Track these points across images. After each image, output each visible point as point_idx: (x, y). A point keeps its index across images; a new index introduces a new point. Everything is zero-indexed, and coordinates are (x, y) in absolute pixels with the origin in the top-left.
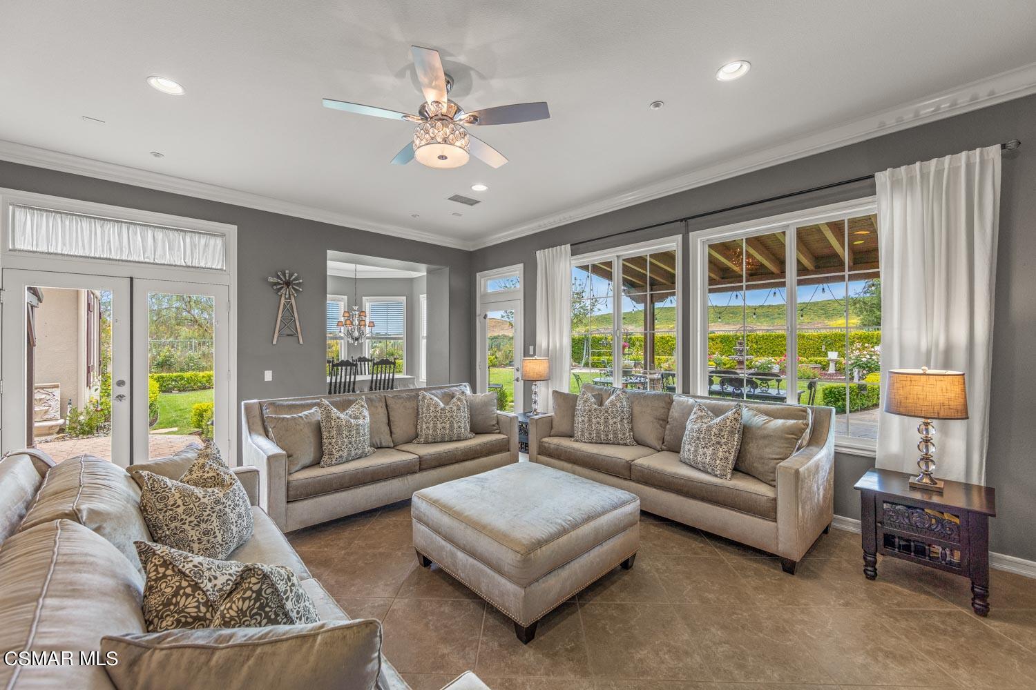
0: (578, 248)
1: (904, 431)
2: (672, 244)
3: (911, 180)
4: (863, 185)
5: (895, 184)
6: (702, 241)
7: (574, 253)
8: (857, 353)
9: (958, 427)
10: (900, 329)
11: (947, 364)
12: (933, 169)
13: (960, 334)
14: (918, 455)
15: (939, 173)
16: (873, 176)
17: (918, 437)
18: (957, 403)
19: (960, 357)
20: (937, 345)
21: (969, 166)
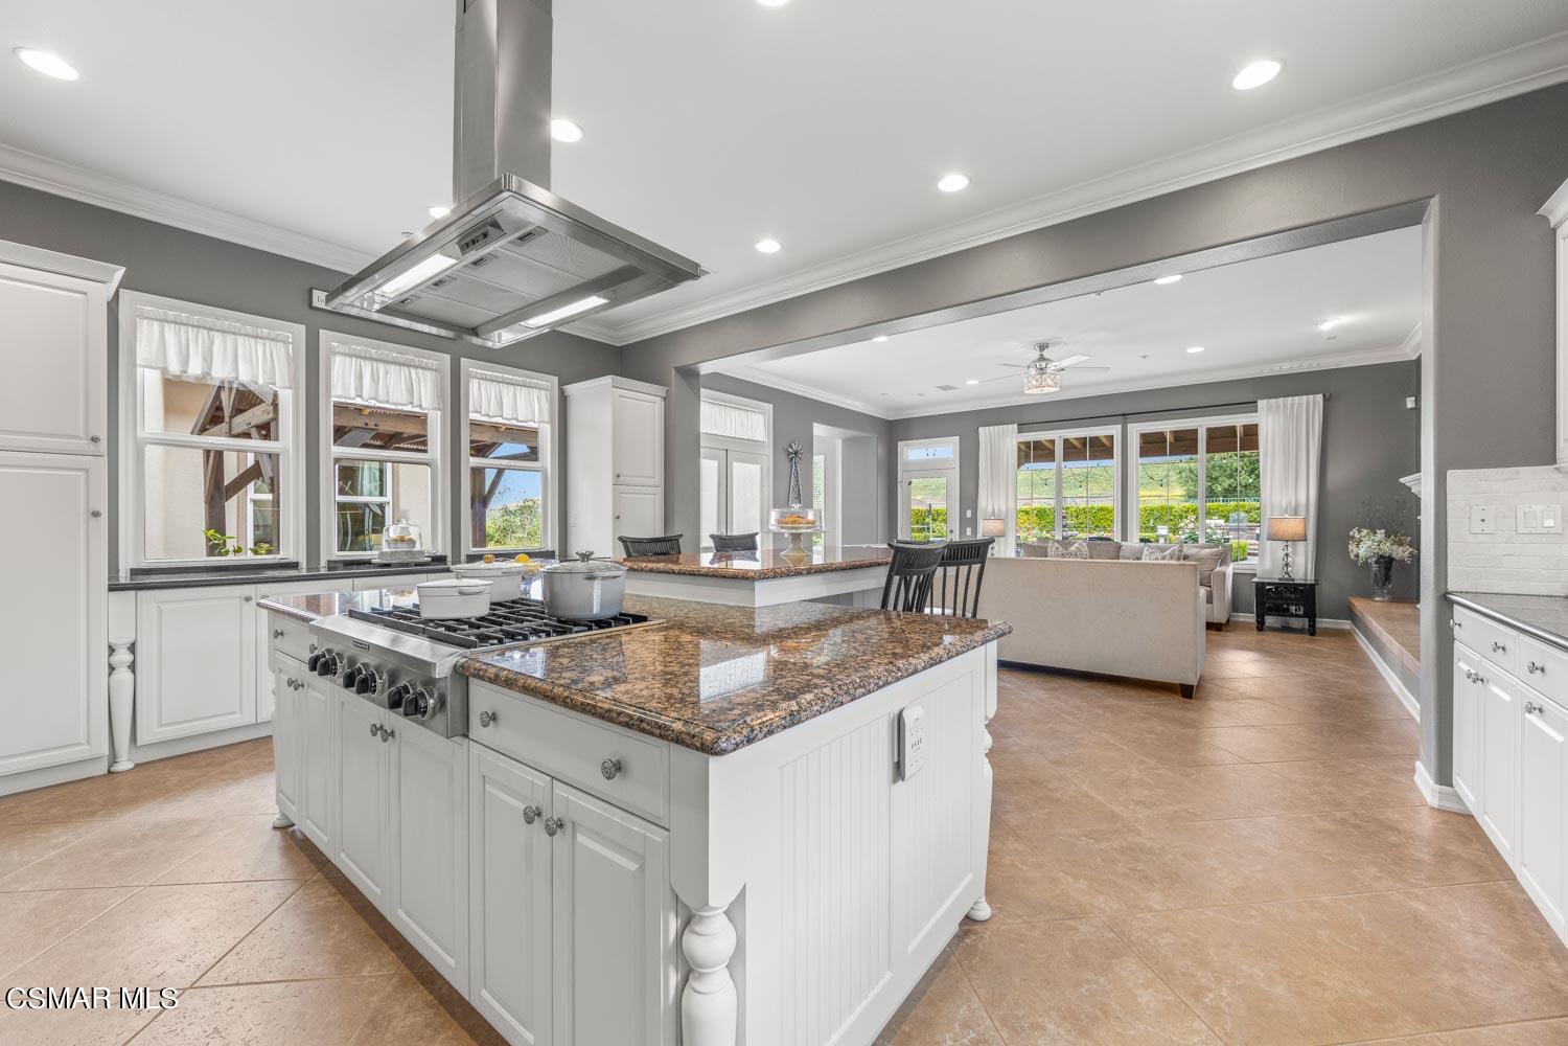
0: (1023, 427)
1: (1273, 553)
2: (1114, 430)
3: (1278, 407)
4: (1250, 406)
5: (1269, 408)
6: (1136, 430)
7: (1019, 432)
8: (1191, 526)
9: (1301, 545)
10: (1271, 495)
11: (1296, 514)
12: (1289, 403)
13: (1302, 498)
14: (1282, 563)
15: (1293, 405)
16: (1256, 402)
17: (1281, 554)
18: (1302, 532)
19: (1302, 510)
20: (1290, 503)
21: (1308, 403)
